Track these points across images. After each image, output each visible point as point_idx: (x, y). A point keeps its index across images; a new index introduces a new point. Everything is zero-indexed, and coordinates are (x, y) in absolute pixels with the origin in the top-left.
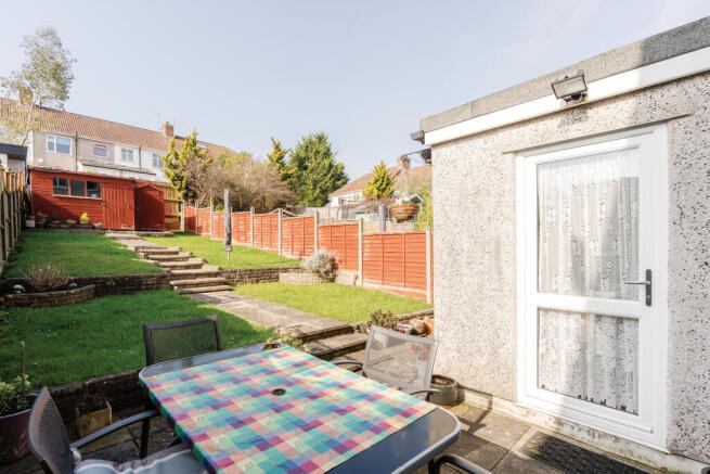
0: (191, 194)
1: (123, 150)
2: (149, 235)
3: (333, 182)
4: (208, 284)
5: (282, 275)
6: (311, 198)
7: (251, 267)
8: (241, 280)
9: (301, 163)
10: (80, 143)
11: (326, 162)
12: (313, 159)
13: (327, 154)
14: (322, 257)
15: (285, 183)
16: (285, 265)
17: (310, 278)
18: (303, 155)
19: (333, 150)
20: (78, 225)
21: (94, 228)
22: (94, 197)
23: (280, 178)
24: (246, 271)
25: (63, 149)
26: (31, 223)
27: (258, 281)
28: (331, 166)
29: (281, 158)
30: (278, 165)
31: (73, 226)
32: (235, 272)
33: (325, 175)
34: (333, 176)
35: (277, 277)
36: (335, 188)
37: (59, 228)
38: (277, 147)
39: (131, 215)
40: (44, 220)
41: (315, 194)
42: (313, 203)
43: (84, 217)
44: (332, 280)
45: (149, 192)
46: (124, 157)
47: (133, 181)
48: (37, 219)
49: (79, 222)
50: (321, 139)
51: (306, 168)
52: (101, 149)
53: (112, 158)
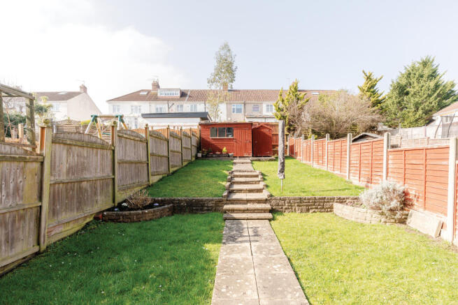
0: (292, 128)
1: (268, 106)
2: (259, 160)
3: (439, 101)
4: (254, 211)
5: (337, 206)
6: (412, 119)
7: (303, 195)
8: (290, 208)
9: (402, 91)
10: (247, 106)
11: (432, 84)
12: (416, 84)
13: (433, 75)
14: (387, 191)
15: (376, 108)
16: (343, 195)
17: (368, 215)
18: (404, 82)
19: (440, 71)
20: (221, 155)
21: (229, 156)
22: (230, 137)
23: (370, 103)
24: (295, 199)
25: (239, 111)
26: (200, 155)
27: (308, 210)
28: (437, 86)
29: (373, 86)
30: (369, 94)
31: (219, 156)
32: (284, 200)
33: (430, 96)
34: (439, 95)
35: (331, 208)
36: (441, 106)
37: (212, 157)
38: (369, 78)
39: (250, 146)
40: (206, 153)
41: (417, 116)
42: (415, 123)
43: (224, 150)
44: (403, 221)
45: (262, 130)
46: (268, 110)
47: (251, 124)
48: (203, 152)
49: (221, 153)
50: (425, 64)
51: (407, 93)
52: (256, 108)
53: (261, 112)
